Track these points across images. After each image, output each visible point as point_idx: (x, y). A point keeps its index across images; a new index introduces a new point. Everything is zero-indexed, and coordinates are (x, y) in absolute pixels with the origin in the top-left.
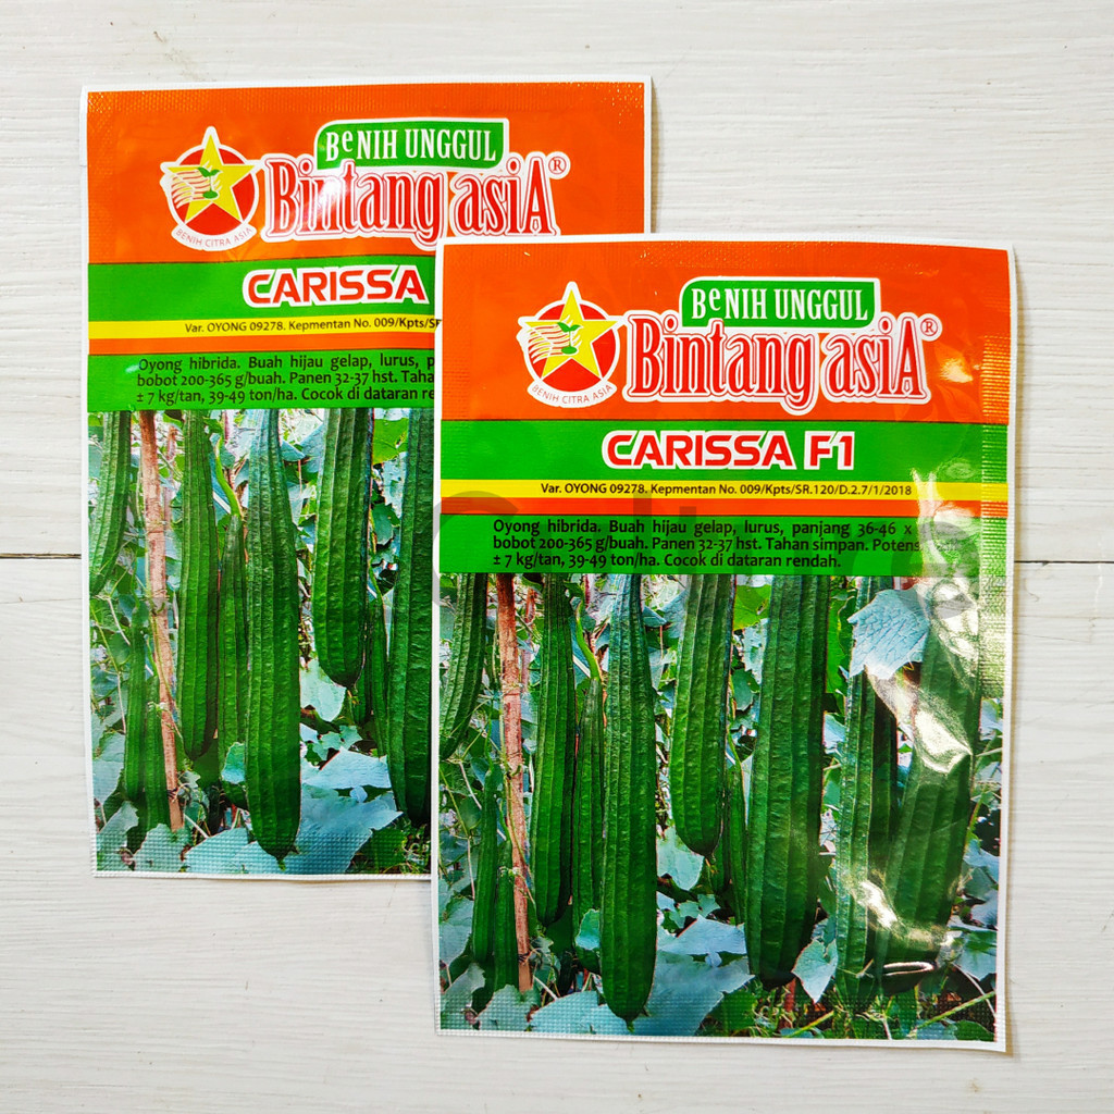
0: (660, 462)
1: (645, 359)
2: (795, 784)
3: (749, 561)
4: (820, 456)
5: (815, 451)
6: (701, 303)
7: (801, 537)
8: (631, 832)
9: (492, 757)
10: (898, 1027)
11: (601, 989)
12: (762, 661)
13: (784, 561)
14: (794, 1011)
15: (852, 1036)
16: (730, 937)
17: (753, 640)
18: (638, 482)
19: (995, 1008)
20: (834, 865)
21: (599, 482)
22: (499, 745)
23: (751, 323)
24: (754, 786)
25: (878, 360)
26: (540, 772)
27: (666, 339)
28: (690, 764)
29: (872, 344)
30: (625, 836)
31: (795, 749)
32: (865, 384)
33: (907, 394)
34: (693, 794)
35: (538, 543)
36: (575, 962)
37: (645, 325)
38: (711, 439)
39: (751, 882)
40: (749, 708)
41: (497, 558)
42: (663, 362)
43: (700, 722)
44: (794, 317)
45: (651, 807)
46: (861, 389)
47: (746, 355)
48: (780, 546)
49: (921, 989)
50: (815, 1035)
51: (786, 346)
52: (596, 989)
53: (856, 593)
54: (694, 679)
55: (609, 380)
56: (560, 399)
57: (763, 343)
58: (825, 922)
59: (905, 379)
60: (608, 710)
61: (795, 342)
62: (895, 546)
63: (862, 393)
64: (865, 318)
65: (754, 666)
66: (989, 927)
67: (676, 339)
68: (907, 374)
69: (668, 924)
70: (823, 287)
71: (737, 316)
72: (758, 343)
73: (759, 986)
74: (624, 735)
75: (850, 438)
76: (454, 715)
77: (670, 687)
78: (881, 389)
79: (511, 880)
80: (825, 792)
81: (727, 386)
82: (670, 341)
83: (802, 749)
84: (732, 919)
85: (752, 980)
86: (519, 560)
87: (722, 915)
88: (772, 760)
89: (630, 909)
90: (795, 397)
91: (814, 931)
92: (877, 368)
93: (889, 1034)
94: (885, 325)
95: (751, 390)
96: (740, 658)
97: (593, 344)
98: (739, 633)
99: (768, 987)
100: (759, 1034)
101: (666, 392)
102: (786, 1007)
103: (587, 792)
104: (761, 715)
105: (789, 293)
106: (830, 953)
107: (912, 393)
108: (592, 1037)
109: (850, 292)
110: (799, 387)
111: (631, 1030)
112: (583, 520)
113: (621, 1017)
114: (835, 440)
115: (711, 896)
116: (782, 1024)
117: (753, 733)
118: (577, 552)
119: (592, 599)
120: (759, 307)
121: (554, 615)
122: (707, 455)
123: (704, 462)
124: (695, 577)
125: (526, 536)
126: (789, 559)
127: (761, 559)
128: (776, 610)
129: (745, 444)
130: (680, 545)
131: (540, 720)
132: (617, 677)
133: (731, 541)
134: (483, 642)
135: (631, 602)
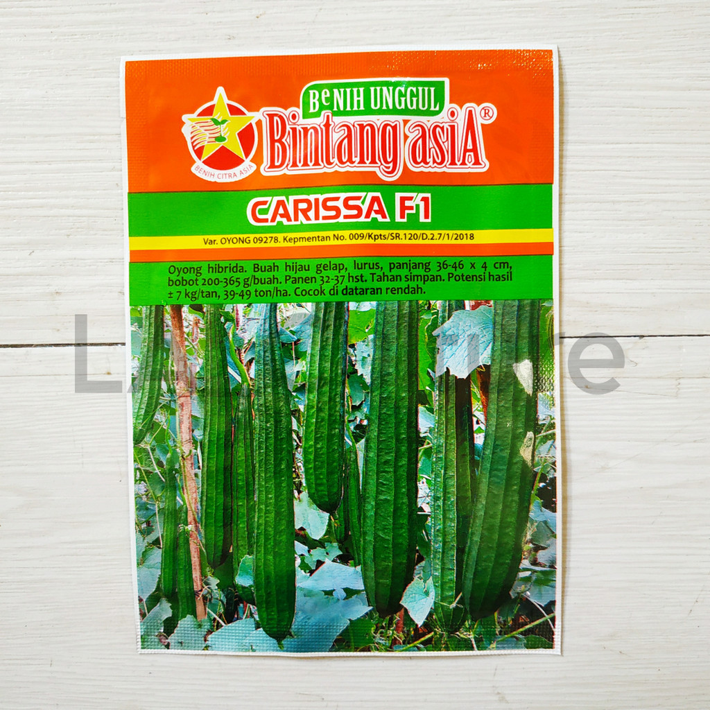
0: (289, 220)
1: (276, 144)
2: (397, 458)
3: (358, 291)
4: (407, 212)
5: (403, 208)
6: (316, 101)
7: (395, 272)
8: (275, 496)
9: (171, 443)
10: (481, 643)
11: (257, 617)
12: (370, 368)
13: (384, 291)
14: (403, 632)
15: (447, 649)
16: (350, 576)
17: (363, 354)
18: (274, 235)
19: (554, 625)
20: (429, 522)
21: (245, 236)
22: (176, 435)
23: (352, 113)
24: (366, 461)
25: (447, 140)
26: (206, 455)
27: (291, 128)
28: (319, 446)
29: (442, 128)
30: (271, 498)
31: (397, 435)
32: (438, 158)
33: (469, 165)
34: (321, 468)
35: (200, 282)
36: (236, 596)
37: (275, 118)
38: (326, 200)
39: (365, 533)
40: (362, 404)
41: (171, 294)
42: (289, 146)
43: (325, 414)
44: (384, 108)
45: (290, 477)
46: (435, 162)
47: (349, 136)
48: (380, 279)
49: (499, 614)
50: (419, 649)
51: (379, 130)
52: (253, 617)
53: (437, 313)
54: (319, 383)
55: (251, 161)
56: (216, 176)
57: (362, 127)
58: (423, 563)
59: (467, 154)
60: (256, 407)
61: (386, 125)
62: (464, 277)
63: (435, 165)
64: (437, 108)
65: (365, 371)
66: (550, 567)
67: (298, 128)
68: (470, 151)
69: (304, 566)
70: (407, 85)
71: (342, 109)
72: (358, 127)
73: (376, 615)
74: (268, 425)
75: (428, 198)
76: (143, 412)
77: (301, 389)
78: (450, 162)
79: (187, 535)
80: (420, 465)
81: (336, 161)
82: (294, 130)
83: (403, 433)
84: (351, 562)
85: (370, 611)
86: (187, 295)
87: (343, 559)
88: (379, 442)
89: (276, 555)
90: (386, 167)
91: (415, 572)
93: (475, 646)
94: (453, 114)
95: (353, 162)
96: (354, 365)
97: (238, 134)
98: (353, 346)
99: (382, 616)
100: (377, 650)
101: (291, 167)
102: (397, 629)
103: (242, 468)
104: (371, 408)
105: (381, 90)
106: (428, 588)
107: (473, 164)
108: (251, 653)
109: (426, 89)
110: (389, 160)
111: (281, 647)
112: (234, 264)
113: (273, 637)
114: (417, 199)
115: (335, 544)
116: (395, 642)
117: (365, 423)
118: (229, 288)
119: (241, 323)
120: (359, 101)
121: (213, 336)
122: (323, 212)
123: (321, 218)
124: (318, 304)
125: (192, 276)
126: (387, 289)
127: (367, 289)
128: (380, 328)
129: (351, 203)
130: (306, 280)
131: (206, 415)
132: (262, 382)
133: (344, 276)
134: (162, 357)
135: (270, 325)
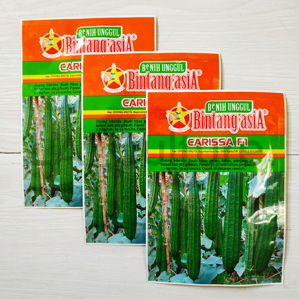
0: (200, 145)
1: (197, 121)
2: (235, 223)
3: (223, 169)
4: (240, 143)
5: (239, 142)
6: (210, 107)
7: (236, 163)
8: (194, 234)
9: (161, 216)
10: (259, 282)
12: (227, 193)
13: (232, 169)
14: (235, 279)
15: (248, 284)
16: (219, 260)
17: (224, 189)
18: (195, 150)
19: (281, 275)
20: (245, 243)
21: (186, 150)
22: (162, 214)
23: (222, 112)
24: (225, 224)
25: (253, 120)
26: (172, 220)
28: (209, 219)
29: (251, 116)
31: (235, 215)
33: (260, 128)
34: (210, 226)
35: (171, 165)
36: (181, 266)
37: (197, 113)
38: (213, 140)
39: (224, 247)
40: (224, 205)
41: (162, 168)
42: (201, 121)
43: (212, 208)
44: (233, 110)
45: (200, 229)
46: (249, 127)
47: (221, 119)
48: (231, 165)
49: (265, 272)
50: (239, 284)
51: (231, 117)
52: (186, 273)
53: (249, 177)
54: (210, 198)
55: (188, 126)
56: (176, 130)
57: (225, 116)
58: (242, 257)
59: (259, 125)
60: (189, 205)
61: (233, 116)
63: (249, 128)
64: (249, 110)
65: (225, 195)
66: (281, 257)
67: (204, 116)
68: (260, 123)
69: (204, 257)
70: (240, 103)
71: (219, 110)
72: (224, 116)
73: (226, 273)
74: (193, 211)
75: (246, 139)
76: (151, 206)
77: (204, 200)
78: (253, 127)
79: (165, 246)
80: (242, 225)
81: (216, 127)
82: (203, 116)
83: (237, 215)
84: (219, 256)
85: (224, 271)
86: (167, 168)
87: (217, 255)
88: (229, 218)
89: (194, 253)
90: (233, 129)
91: (240, 259)
92: (252, 122)
93: (257, 282)
94: (254, 112)
95: (222, 128)
96: (221, 192)
97: (184, 117)
98: (221, 186)
99: (228, 273)
100: (226, 284)
101: (202, 128)
102: (233, 278)
103: (184, 225)
104: (227, 207)
105: (231, 104)
106: (244, 265)
107: (262, 128)
109: (246, 104)
110: (234, 127)
111: (194, 282)
112: (182, 159)
113: (192, 279)
114: (243, 140)
115: (214, 250)
116: (231, 281)
117: (225, 211)
118: (181, 167)
119: (184, 178)
120: (224, 108)
121: (175, 182)
122: (212, 143)
123: (211, 145)
124: (210, 173)
125: (169, 163)
126: (233, 168)
127: (226, 168)
128: (230, 181)
129: (221, 140)
130: (206, 165)
131: (172, 207)
132: (191, 197)
133: (219, 164)
134: (158, 188)
135: (194, 179)
